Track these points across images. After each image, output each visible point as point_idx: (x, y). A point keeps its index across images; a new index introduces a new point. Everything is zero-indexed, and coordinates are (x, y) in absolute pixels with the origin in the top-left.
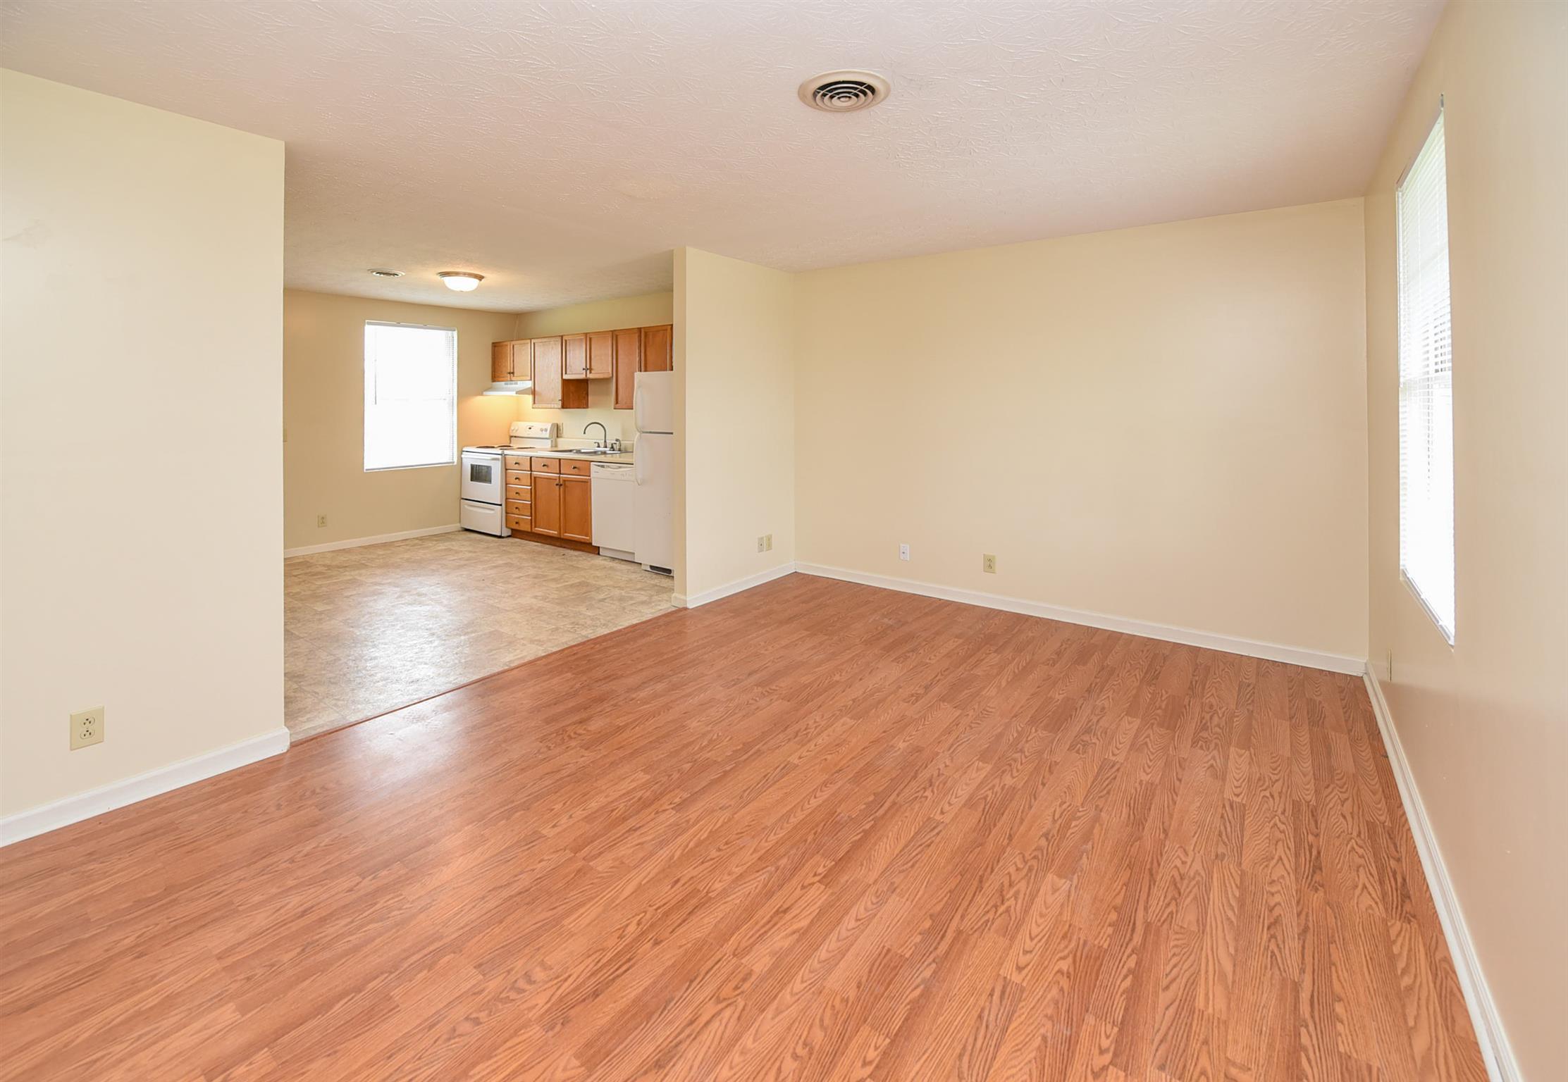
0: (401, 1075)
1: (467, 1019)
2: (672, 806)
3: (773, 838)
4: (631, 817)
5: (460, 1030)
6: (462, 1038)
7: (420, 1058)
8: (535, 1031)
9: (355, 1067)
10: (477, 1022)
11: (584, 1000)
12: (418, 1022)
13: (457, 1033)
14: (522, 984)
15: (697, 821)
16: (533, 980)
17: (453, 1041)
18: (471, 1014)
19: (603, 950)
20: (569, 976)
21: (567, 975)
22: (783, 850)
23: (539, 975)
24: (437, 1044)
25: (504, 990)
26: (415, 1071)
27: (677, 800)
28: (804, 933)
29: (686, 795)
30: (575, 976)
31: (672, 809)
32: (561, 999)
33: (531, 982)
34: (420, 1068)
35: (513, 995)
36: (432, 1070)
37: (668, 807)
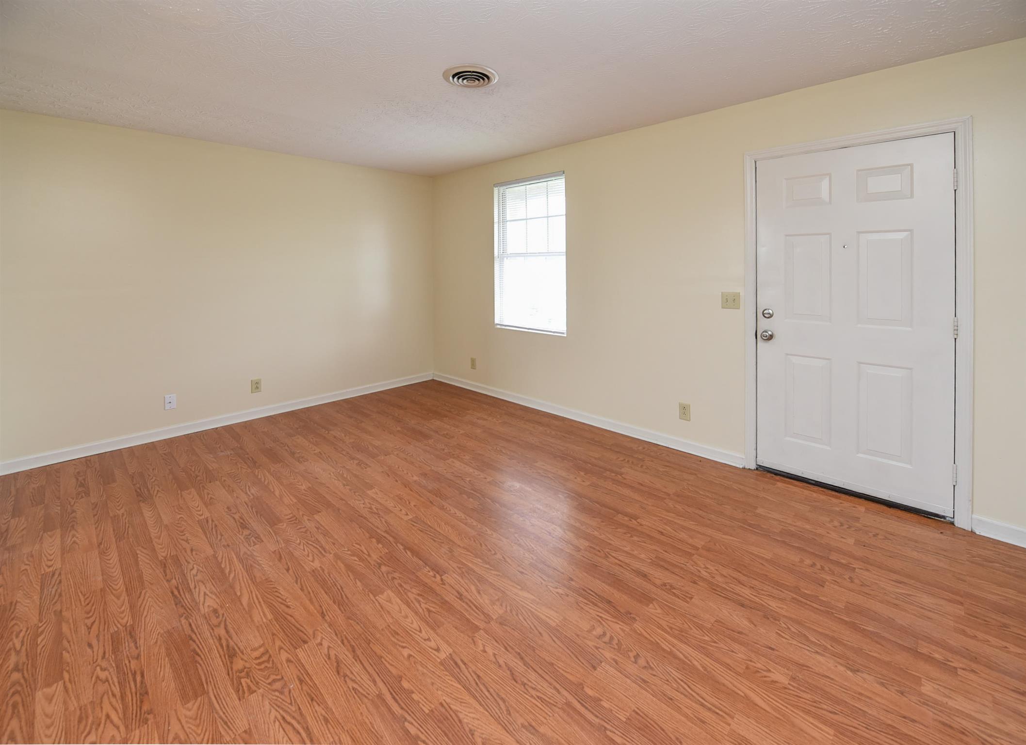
0: (681, 687)
1: (636, 662)
5: (645, 664)
6: (649, 661)
7: (668, 681)
8: (637, 626)
9: (683, 718)
10: (637, 657)
11: (614, 607)
12: (644, 691)
13: (646, 665)
14: (606, 639)
16: (602, 633)
17: (652, 666)
18: (632, 661)
19: (577, 603)
20: (598, 616)
21: (597, 617)
23: (599, 631)
24: (656, 674)
25: (612, 648)
26: (675, 680)
30: (598, 613)
32: (615, 617)
33: (604, 634)
34: (673, 678)
35: (615, 641)
36: (672, 671)
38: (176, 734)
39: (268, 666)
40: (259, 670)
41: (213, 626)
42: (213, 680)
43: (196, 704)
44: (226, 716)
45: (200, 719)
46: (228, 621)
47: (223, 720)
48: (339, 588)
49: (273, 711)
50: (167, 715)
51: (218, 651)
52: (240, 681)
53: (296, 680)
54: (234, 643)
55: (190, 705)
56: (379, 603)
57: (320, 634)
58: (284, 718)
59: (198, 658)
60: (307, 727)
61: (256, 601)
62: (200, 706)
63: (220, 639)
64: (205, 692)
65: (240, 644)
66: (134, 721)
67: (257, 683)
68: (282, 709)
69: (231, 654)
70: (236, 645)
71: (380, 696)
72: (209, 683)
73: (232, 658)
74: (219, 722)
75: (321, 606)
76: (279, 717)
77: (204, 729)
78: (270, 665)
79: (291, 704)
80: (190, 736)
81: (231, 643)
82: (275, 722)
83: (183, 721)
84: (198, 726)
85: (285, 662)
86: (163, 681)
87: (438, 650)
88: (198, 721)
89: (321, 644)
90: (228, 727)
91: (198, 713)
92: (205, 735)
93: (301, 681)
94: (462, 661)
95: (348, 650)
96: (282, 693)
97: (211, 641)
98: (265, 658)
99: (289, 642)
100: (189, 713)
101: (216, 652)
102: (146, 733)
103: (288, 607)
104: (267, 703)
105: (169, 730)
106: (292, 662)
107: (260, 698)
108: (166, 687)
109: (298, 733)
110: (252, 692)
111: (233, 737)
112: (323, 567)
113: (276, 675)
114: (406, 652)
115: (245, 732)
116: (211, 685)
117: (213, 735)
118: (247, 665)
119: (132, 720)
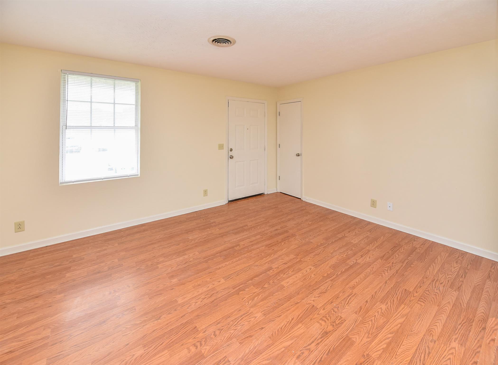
2: (273, 269)
3: (246, 255)
4: (286, 268)
15: (265, 263)
22: (245, 252)
27: (271, 271)
28: (249, 239)
29: (268, 272)
31: (273, 268)
37: (275, 269)
38: (367, 338)
39: (328, 316)
40: (331, 319)
41: (310, 352)
42: (341, 335)
43: (353, 337)
44: (353, 322)
45: (358, 332)
46: (305, 345)
47: (355, 323)
48: (279, 300)
49: (346, 308)
50: (362, 347)
51: (325, 341)
52: (338, 324)
53: (332, 304)
54: (319, 335)
55: (354, 340)
56: (289, 285)
57: (309, 302)
58: (347, 304)
59: (331, 349)
60: (348, 296)
61: (289, 336)
62: (353, 335)
63: (318, 344)
64: (347, 336)
65: (319, 332)
66: (370, 361)
67: (337, 317)
68: (344, 305)
69: (326, 334)
70: (320, 334)
71: (331, 280)
72: (343, 336)
73: (327, 333)
74: (357, 324)
75: (292, 305)
76: (347, 305)
77: (361, 328)
78: (328, 315)
79: (342, 303)
80: (365, 332)
81: (320, 336)
82: (349, 306)
83: (361, 339)
84: (361, 331)
85: (325, 311)
86: (348, 360)
87: (311, 269)
88: (359, 332)
89: (314, 300)
90: (357, 320)
91: (357, 334)
92: (363, 327)
93: (332, 302)
94: (314, 264)
95: (315, 291)
96: (338, 307)
97: (320, 348)
98: (325, 319)
99: (314, 312)
100: (358, 338)
101: (325, 342)
102: (372, 351)
103: (293, 319)
104: (344, 311)
105: (367, 342)
106: (324, 308)
107: (342, 314)
108: (350, 356)
109: (350, 298)
110: (341, 317)
111: (359, 317)
112: (261, 311)
113: (331, 311)
114: (313, 276)
115: (356, 314)
116: (343, 335)
117: (362, 324)
118: (330, 324)
119: (370, 362)
